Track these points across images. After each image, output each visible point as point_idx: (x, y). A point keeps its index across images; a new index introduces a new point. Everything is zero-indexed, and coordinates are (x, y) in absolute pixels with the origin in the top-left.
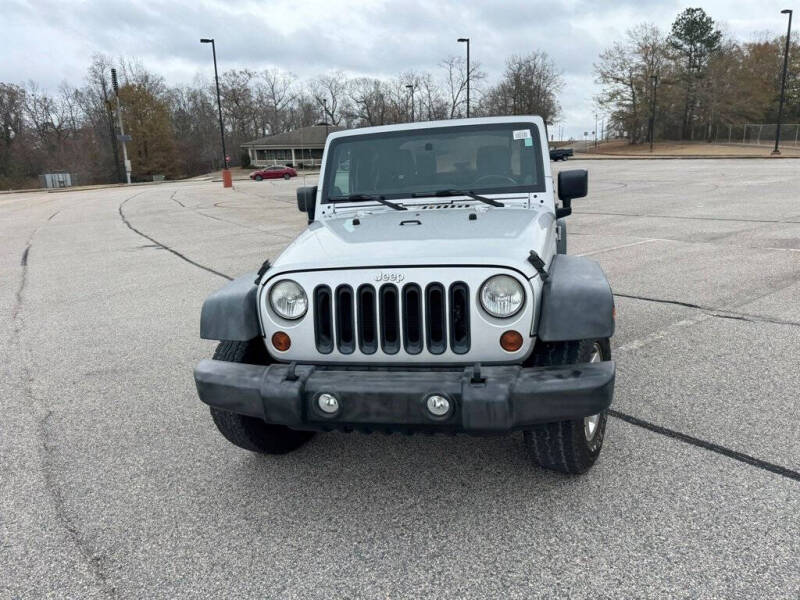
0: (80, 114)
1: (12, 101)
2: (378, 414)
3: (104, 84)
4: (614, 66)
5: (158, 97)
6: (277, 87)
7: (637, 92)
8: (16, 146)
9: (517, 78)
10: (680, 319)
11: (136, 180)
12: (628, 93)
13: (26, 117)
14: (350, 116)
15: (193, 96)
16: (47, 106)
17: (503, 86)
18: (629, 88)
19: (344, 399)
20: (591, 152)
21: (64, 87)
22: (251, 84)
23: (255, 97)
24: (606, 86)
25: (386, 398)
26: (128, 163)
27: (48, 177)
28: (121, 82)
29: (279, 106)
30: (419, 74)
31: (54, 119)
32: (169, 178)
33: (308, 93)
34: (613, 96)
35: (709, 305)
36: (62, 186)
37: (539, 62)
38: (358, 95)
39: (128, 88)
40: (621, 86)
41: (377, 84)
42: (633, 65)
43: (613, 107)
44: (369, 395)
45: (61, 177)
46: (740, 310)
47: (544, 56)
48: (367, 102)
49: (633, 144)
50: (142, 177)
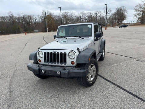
0: (40, 20)
1: (30, 18)
2: (50, 73)
3: (44, 15)
4: (138, 8)
5: (53, 17)
6: (73, 15)
7: (143, 13)
8: (31, 26)
9: (118, 11)
10: (127, 60)
11: (48, 31)
12: (141, 13)
13: (33, 21)
14: (85, 19)
15: (59, 17)
16: (36, 19)
17: (115, 13)
18: (142, 13)
19: (45, 71)
20: (133, 25)
21: (38, 16)
22: (68, 14)
23: (69, 16)
24: (136, 12)
25: (51, 71)
26: (47, 28)
27: (35, 31)
28: (47, 15)
29: (73, 18)
30: (99, 11)
31: (37, 21)
32: (54, 31)
33: (78, 15)
34: (138, 14)
35: (136, 58)
36: (37, 32)
37: (123, 8)
38: (87, 15)
39: (48, 16)
40: (140, 12)
41: (91, 13)
42: (142, 8)
43: (138, 16)
44: (49, 70)
45: (37, 31)
46: (141, 59)
47: (124, 7)
48: (89, 17)
49: (142, 24)
50: (49, 31)
